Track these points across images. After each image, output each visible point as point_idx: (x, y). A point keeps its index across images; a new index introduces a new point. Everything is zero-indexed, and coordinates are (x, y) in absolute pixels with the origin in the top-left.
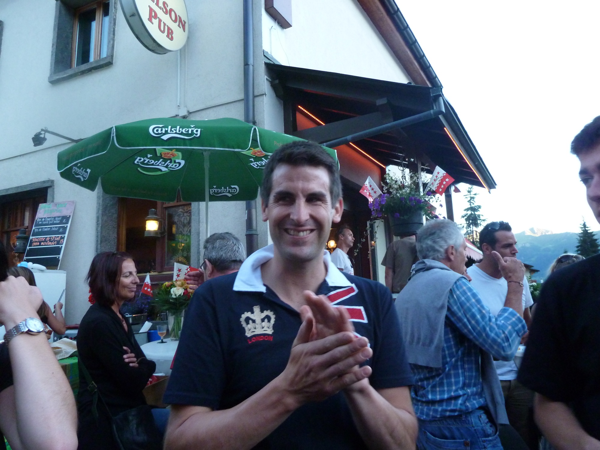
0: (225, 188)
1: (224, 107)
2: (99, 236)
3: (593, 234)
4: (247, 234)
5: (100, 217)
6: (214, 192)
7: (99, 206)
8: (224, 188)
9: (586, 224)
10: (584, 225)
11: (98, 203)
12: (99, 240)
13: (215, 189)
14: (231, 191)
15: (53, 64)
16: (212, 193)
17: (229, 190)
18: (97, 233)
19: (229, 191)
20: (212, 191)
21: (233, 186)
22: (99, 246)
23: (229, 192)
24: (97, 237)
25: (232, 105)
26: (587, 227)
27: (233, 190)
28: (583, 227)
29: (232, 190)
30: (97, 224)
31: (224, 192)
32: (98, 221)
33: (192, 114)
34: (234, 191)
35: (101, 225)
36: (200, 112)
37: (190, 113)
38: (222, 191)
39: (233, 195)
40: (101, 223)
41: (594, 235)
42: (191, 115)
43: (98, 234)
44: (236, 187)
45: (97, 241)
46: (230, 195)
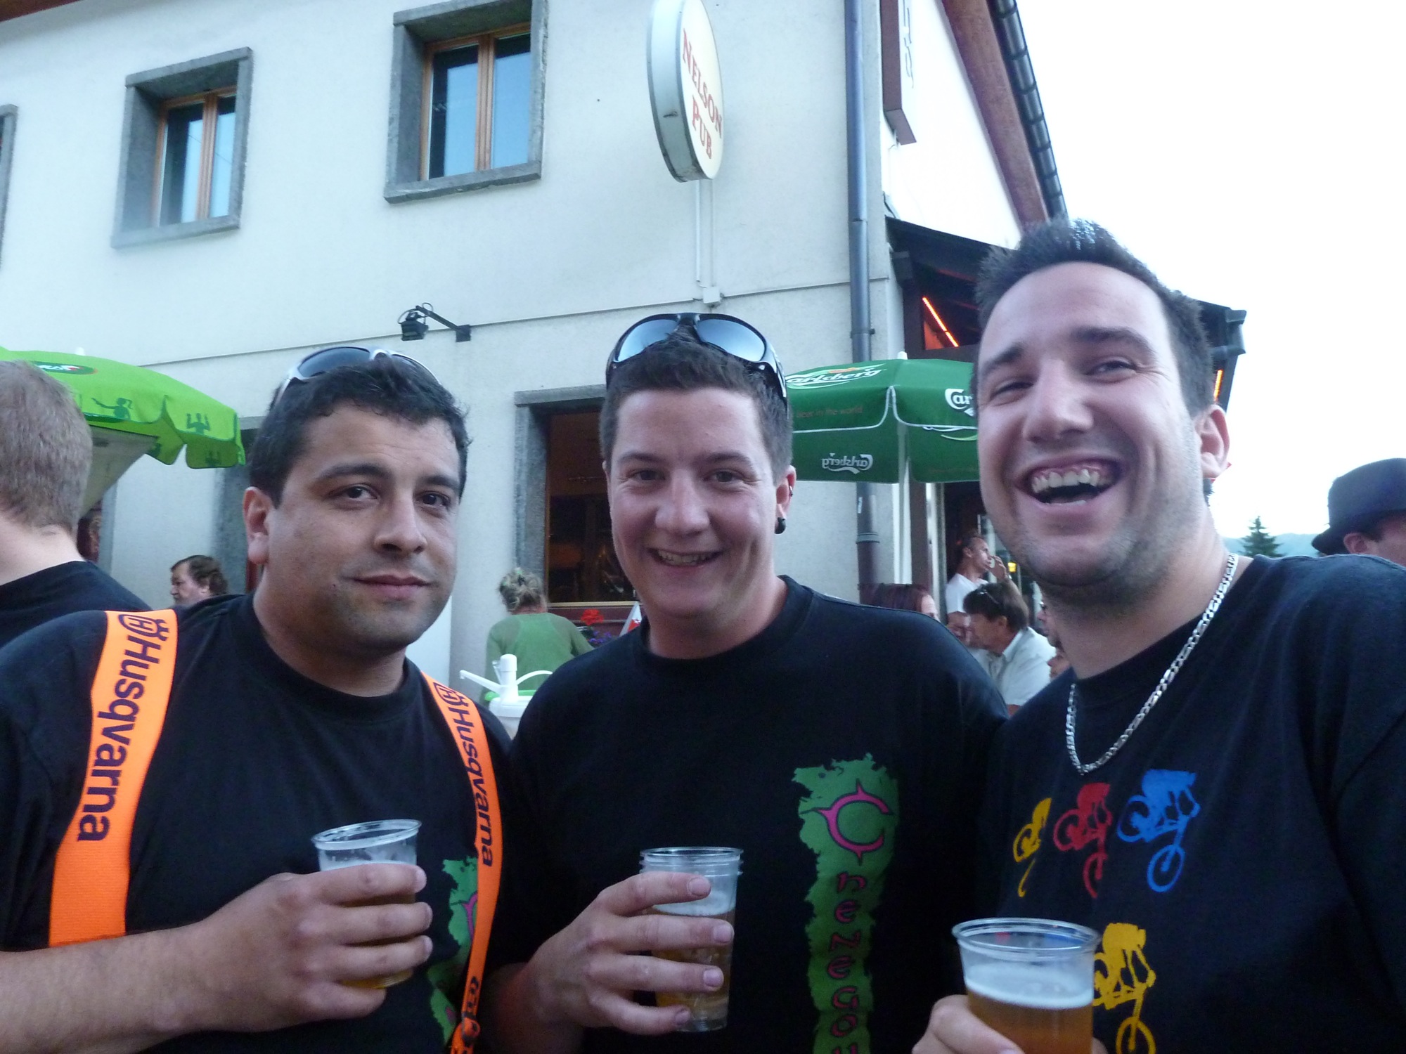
0: (850, 458)
1: (800, 293)
2: (523, 526)
3: (1275, 542)
4: (860, 540)
5: (523, 487)
6: (830, 465)
7: (521, 465)
8: (848, 458)
9: (1261, 520)
10: (1258, 523)
11: (518, 460)
12: (523, 533)
13: (830, 459)
14: (858, 465)
15: (394, 160)
16: (826, 466)
17: (856, 461)
18: (518, 518)
19: (855, 463)
20: (826, 462)
21: (863, 456)
22: (523, 544)
23: (855, 466)
24: (518, 526)
25: (817, 291)
26: (1263, 528)
27: (863, 461)
28: (1254, 526)
29: (860, 463)
30: (518, 501)
31: (846, 466)
32: (518, 496)
33: (731, 301)
34: (864, 463)
35: (525, 504)
36: (748, 298)
37: (724, 298)
38: (843, 463)
39: (861, 471)
40: (525, 499)
41: (1277, 545)
42: (727, 303)
43: (520, 520)
44: (869, 457)
45: (518, 534)
46: (855, 471)
